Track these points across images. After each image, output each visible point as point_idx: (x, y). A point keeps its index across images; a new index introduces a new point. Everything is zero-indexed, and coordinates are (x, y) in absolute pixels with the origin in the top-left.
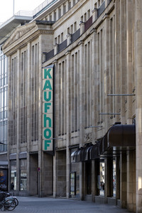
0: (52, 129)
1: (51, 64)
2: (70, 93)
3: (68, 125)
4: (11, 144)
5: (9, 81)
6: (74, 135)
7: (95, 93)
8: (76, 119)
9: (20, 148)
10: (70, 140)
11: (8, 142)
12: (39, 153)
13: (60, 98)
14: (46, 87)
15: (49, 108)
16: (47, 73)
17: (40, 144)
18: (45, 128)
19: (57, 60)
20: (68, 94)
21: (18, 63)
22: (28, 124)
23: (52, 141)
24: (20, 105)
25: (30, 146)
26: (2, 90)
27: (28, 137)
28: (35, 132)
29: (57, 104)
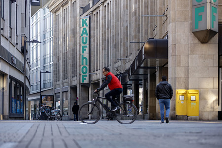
0: (88, 67)
1: (87, 15)
2: (102, 36)
3: (101, 62)
4: (56, 81)
5: (54, 33)
8: (108, 57)
9: (63, 84)
11: (53, 80)
12: (78, 86)
13: (94, 42)
14: (83, 33)
16: (84, 22)
17: (78, 79)
18: (83, 66)
19: (93, 12)
20: (101, 38)
21: (61, 18)
22: (69, 64)
23: (88, 75)
24: (62, 50)
25: (71, 81)
26: (49, 41)
27: (69, 74)
28: (75, 71)
29: (92, 47)
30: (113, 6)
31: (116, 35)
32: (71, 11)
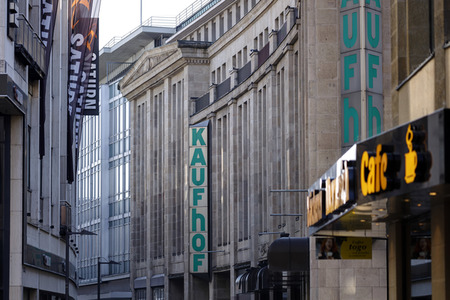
0: (205, 235)
1: (205, 119)
2: (235, 171)
3: (232, 228)
4: (137, 260)
5: (132, 146)
6: (242, 245)
7: (274, 174)
8: (246, 217)
9: (152, 267)
10: (236, 254)
11: (132, 257)
12: (186, 277)
13: (220, 179)
14: (195, 160)
15: (200, 197)
16: (197, 136)
17: (186, 260)
18: (194, 232)
19: (216, 112)
20: (232, 174)
21: (149, 114)
22: (167, 224)
23: (206, 255)
24: (151, 190)
25: (170, 264)
26: (121, 161)
27: (166, 247)
28: (179, 239)
29: (215, 191)
30: (255, 112)
31: (260, 174)
32: (170, 102)
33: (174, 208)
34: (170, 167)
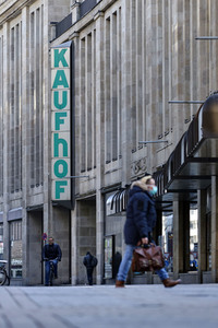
0: (68, 161)
1: (67, 40)
3: (98, 149)
6: (110, 167)
8: (115, 137)
9: (9, 202)
10: (102, 178)
12: (46, 207)
13: (83, 102)
14: (57, 83)
15: (63, 122)
16: (59, 57)
17: (46, 191)
18: (56, 158)
19: (79, 32)
20: (98, 93)
21: (5, 47)
22: (24, 156)
23: (69, 181)
24: (8, 123)
25: (28, 196)
27: (24, 180)
28: (38, 171)
29: (79, 115)
31: (134, 85)
32: (27, 31)
33: (33, 139)
34: (28, 99)
